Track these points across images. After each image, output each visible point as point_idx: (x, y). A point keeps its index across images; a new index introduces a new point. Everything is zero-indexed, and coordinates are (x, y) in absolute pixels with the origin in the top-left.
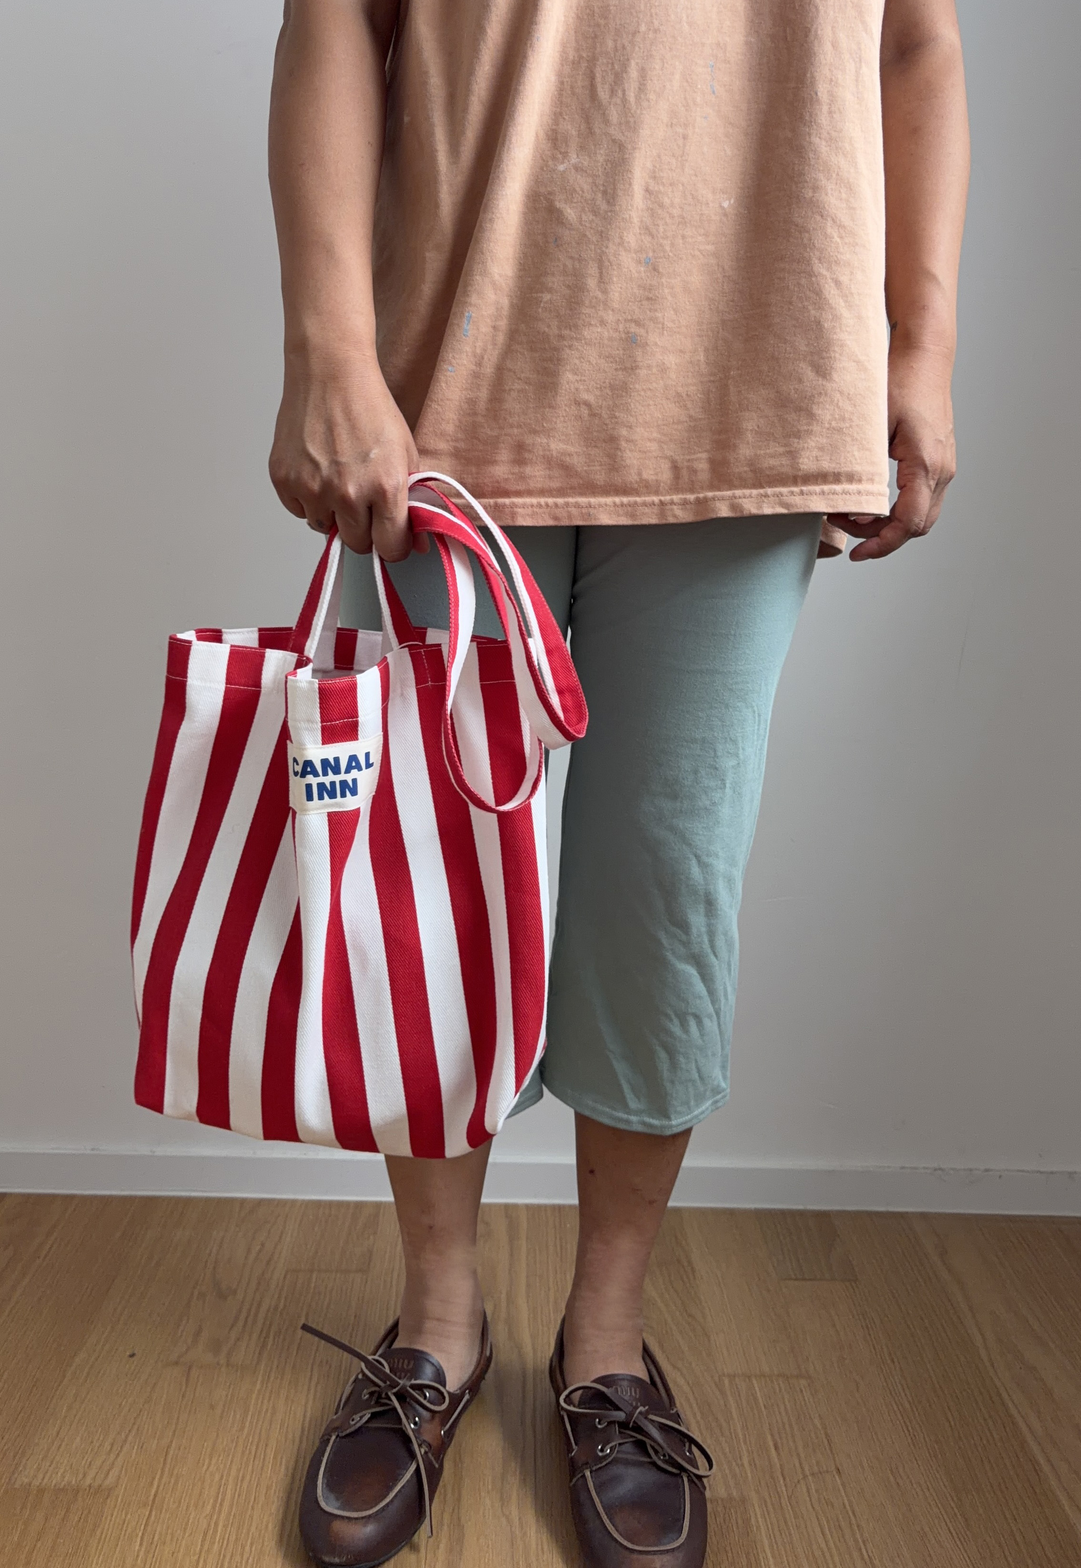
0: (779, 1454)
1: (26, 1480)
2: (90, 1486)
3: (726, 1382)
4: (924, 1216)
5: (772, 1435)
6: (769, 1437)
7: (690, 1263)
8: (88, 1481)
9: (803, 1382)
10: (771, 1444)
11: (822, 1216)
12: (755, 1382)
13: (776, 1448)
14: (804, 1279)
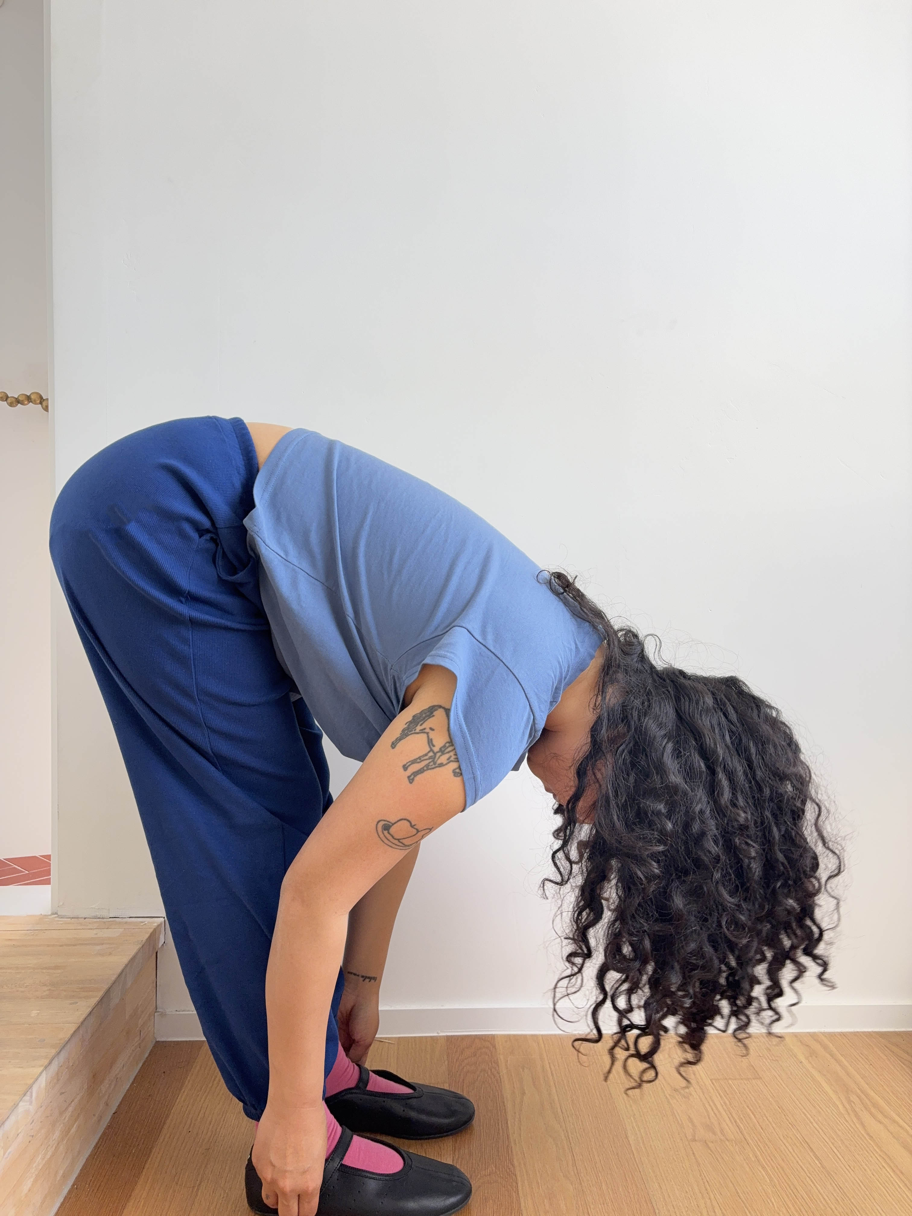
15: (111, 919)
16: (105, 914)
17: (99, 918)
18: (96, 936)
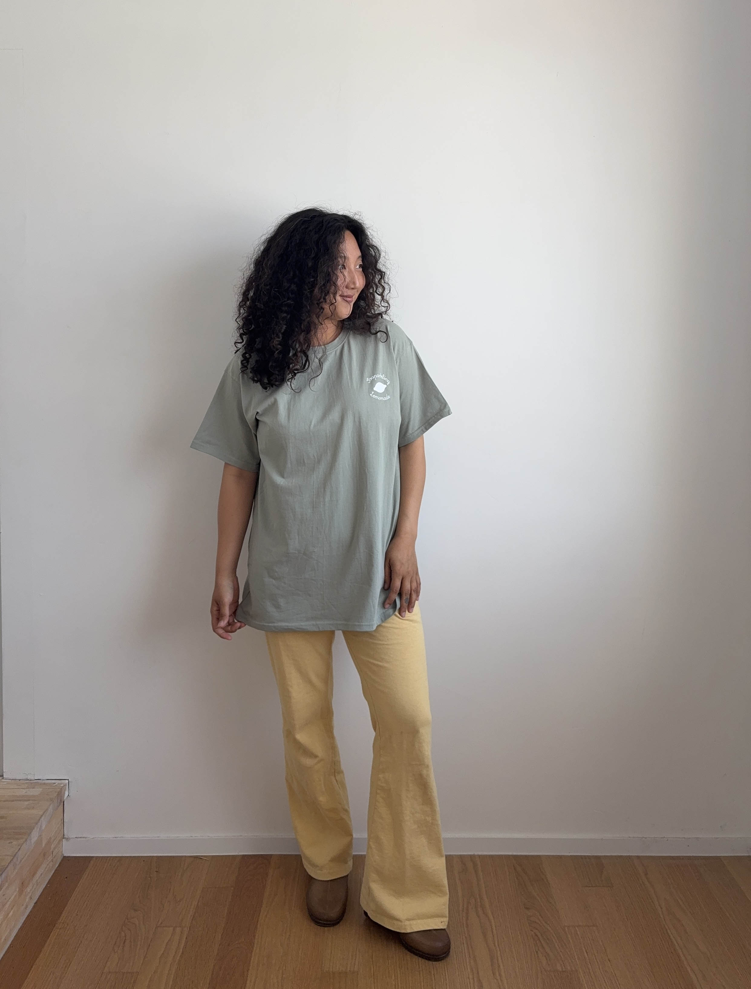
0: (588, 955)
1: (327, 970)
2: (350, 971)
3: (566, 929)
4: (638, 857)
5: (585, 948)
6: (583, 949)
7: (547, 881)
8: (348, 969)
9: (594, 928)
10: (585, 952)
11: (598, 858)
12: (577, 928)
13: (587, 953)
14: (592, 886)
15: (36, 781)
16: (32, 777)
17: (28, 780)
18: (26, 794)
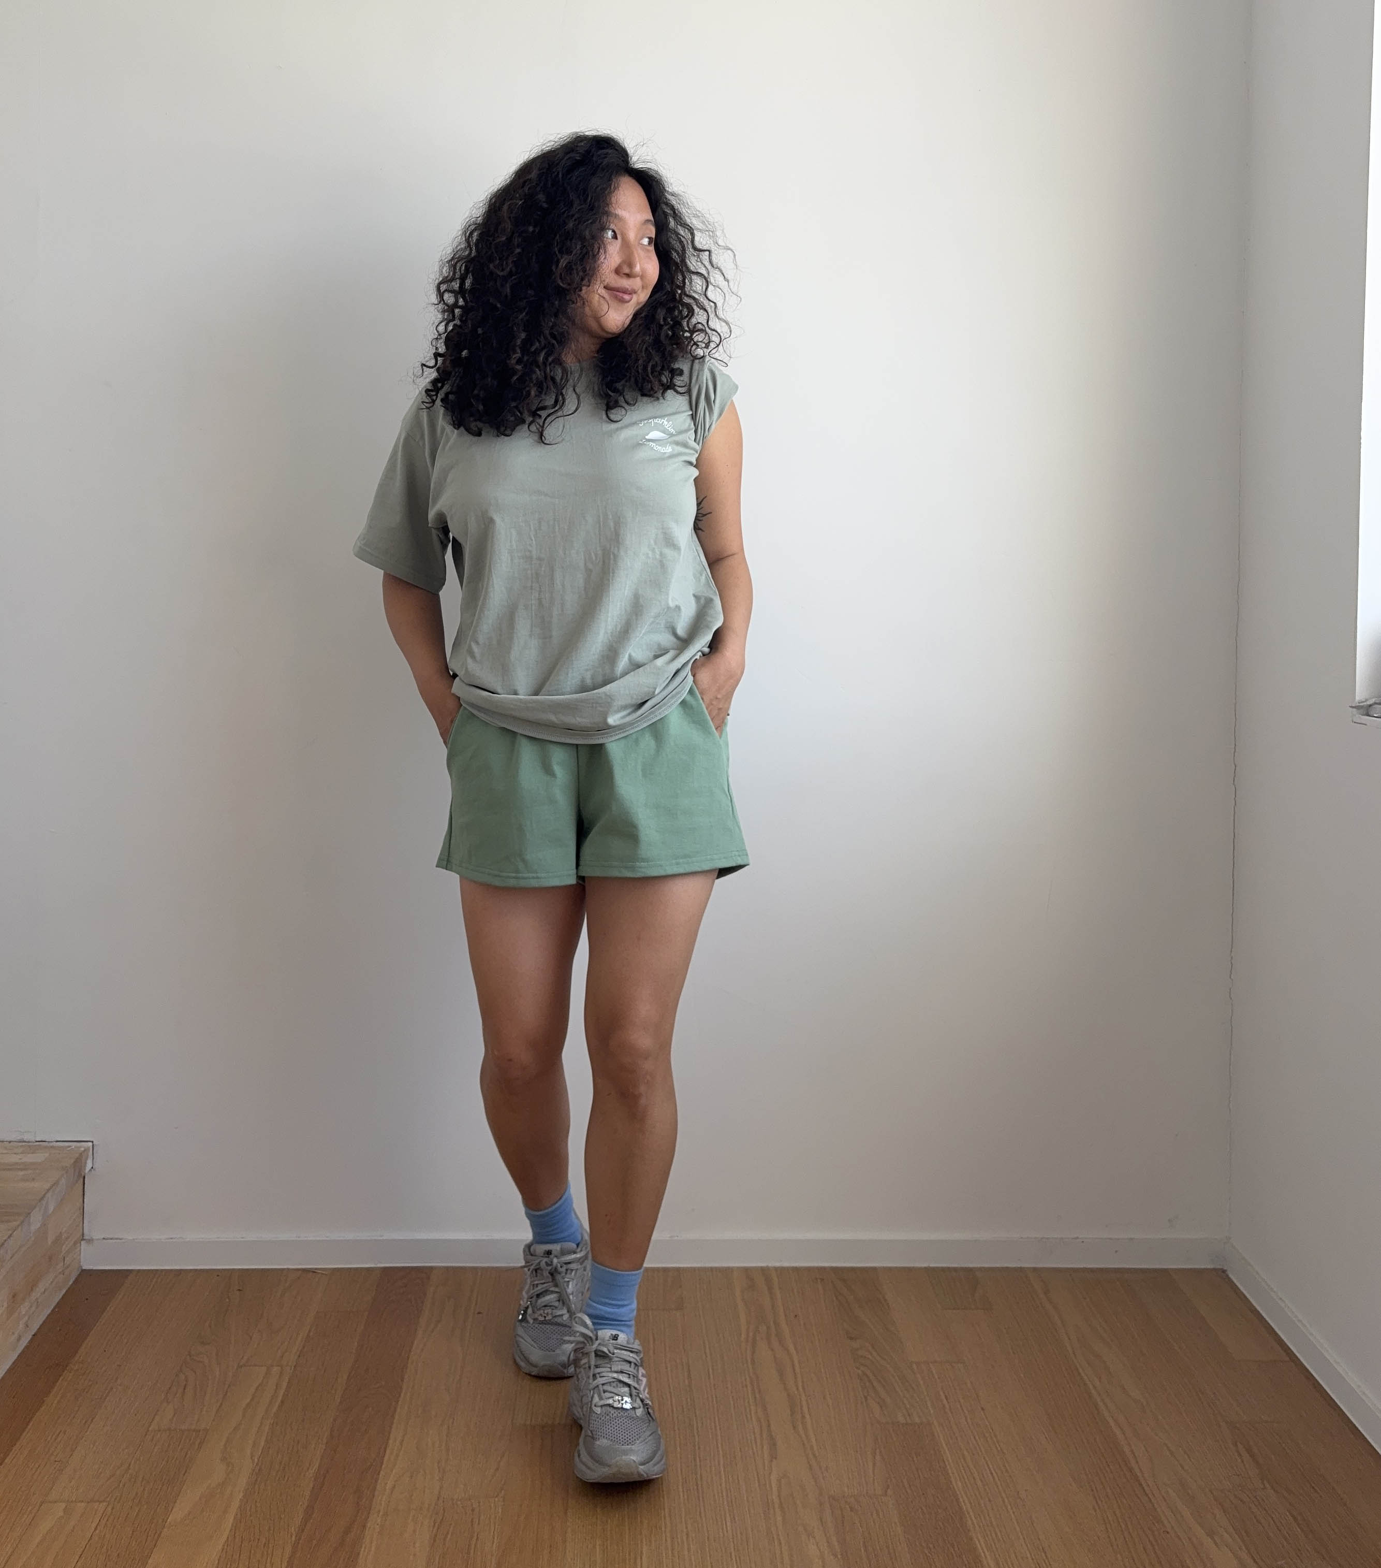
0: (948, 1402)
3: (914, 1366)
4: (1035, 1269)
5: (943, 1391)
6: (941, 1393)
7: (886, 1301)
9: (960, 1365)
10: (943, 1397)
11: (969, 1270)
14: (958, 1309)
15: (38, 1143)
16: (32, 1138)
17: (25, 1142)
18: (20, 1161)
